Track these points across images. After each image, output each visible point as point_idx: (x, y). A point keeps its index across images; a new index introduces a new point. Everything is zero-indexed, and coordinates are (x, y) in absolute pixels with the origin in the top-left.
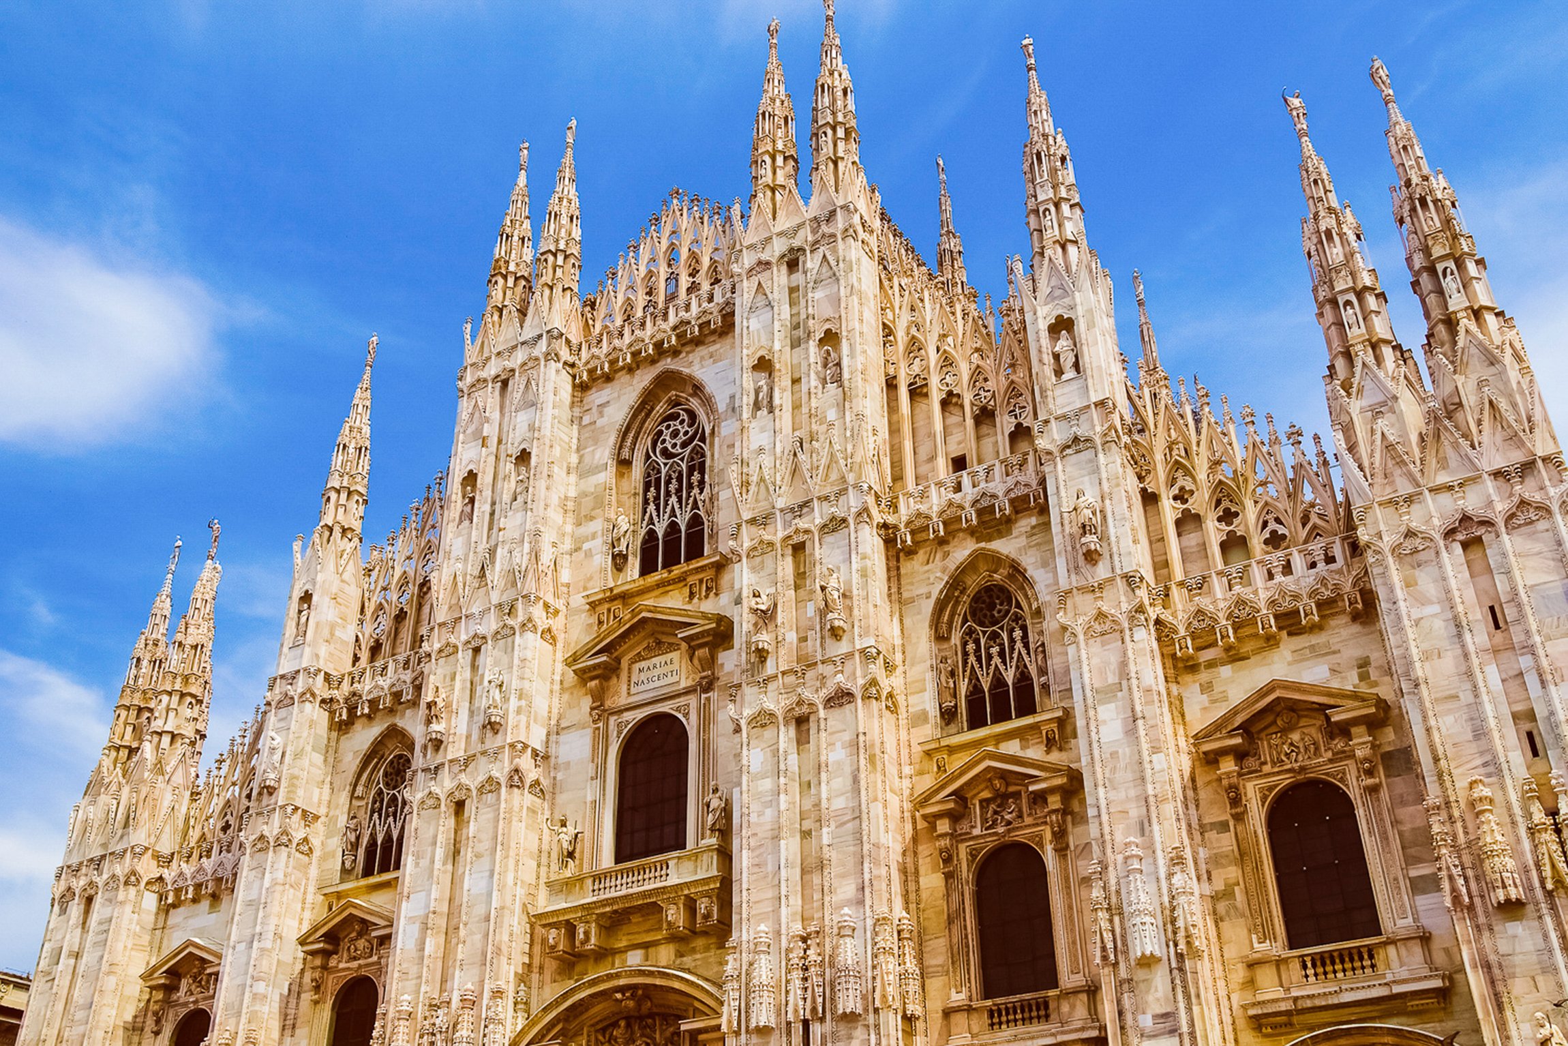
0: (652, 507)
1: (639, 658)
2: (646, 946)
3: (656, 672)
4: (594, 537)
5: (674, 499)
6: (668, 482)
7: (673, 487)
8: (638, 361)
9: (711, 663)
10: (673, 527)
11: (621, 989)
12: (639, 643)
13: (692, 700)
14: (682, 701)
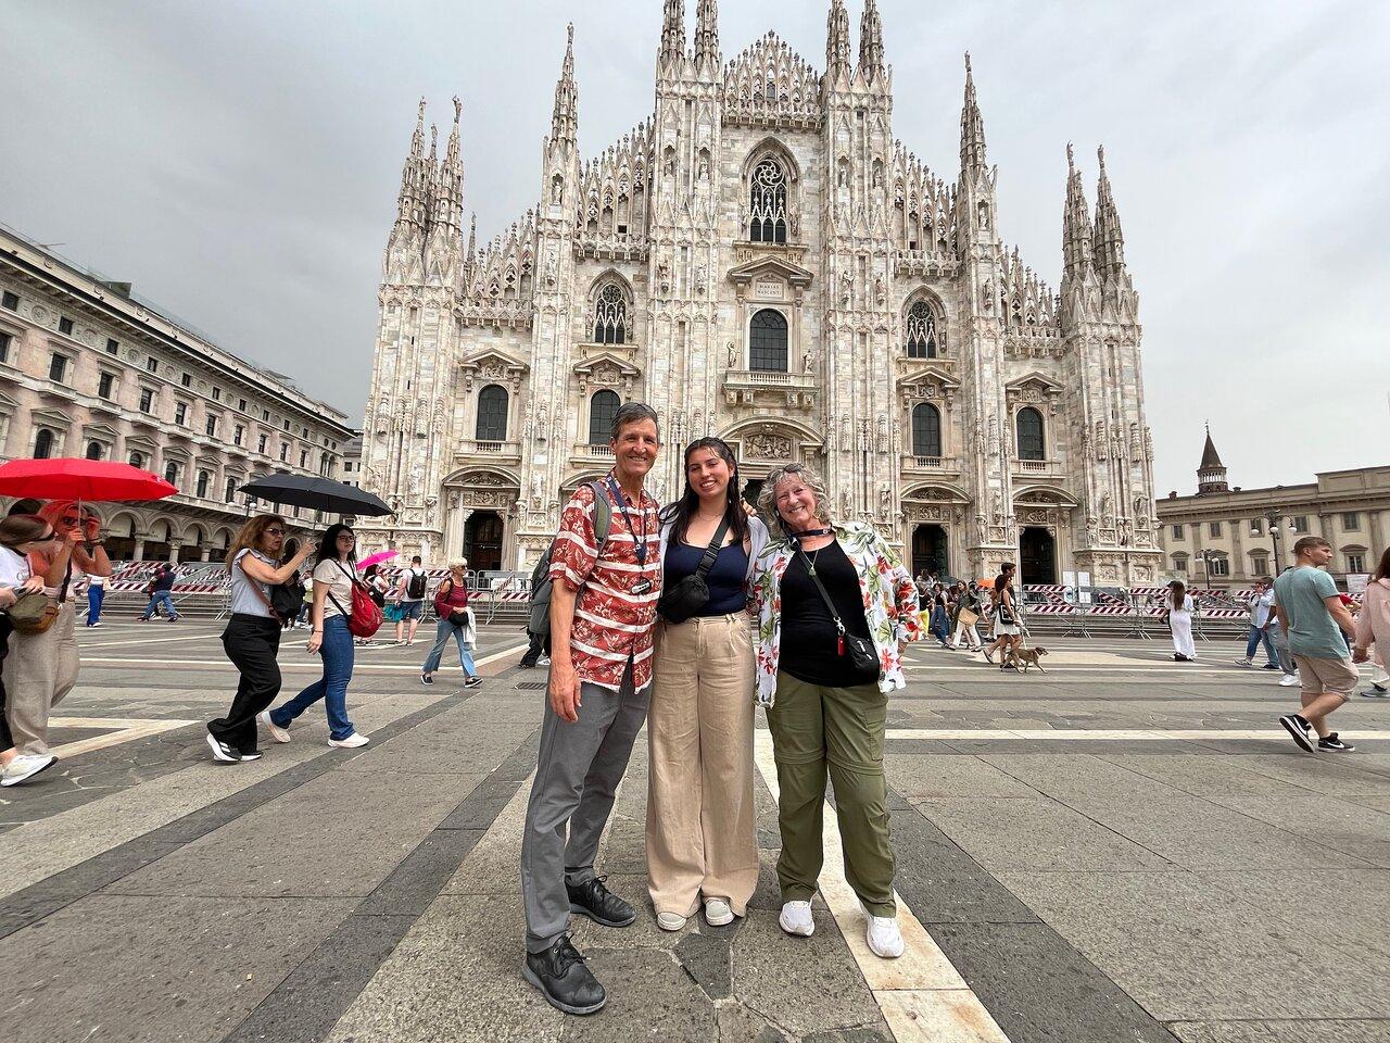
0: (756, 207)
1: (761, 280)
2: (769, 408)
3: (770, 290)
4: (732, 211)
5: (769, 207)
6: (766, 197)
7: (769, 200)
8: (758, 125)
9: (799, 294)
10: (768, 221)
11: (770, 423)
12: (762, 273)
13: (790, 308)
14: (785, 307)
